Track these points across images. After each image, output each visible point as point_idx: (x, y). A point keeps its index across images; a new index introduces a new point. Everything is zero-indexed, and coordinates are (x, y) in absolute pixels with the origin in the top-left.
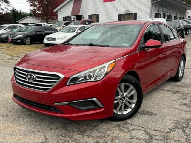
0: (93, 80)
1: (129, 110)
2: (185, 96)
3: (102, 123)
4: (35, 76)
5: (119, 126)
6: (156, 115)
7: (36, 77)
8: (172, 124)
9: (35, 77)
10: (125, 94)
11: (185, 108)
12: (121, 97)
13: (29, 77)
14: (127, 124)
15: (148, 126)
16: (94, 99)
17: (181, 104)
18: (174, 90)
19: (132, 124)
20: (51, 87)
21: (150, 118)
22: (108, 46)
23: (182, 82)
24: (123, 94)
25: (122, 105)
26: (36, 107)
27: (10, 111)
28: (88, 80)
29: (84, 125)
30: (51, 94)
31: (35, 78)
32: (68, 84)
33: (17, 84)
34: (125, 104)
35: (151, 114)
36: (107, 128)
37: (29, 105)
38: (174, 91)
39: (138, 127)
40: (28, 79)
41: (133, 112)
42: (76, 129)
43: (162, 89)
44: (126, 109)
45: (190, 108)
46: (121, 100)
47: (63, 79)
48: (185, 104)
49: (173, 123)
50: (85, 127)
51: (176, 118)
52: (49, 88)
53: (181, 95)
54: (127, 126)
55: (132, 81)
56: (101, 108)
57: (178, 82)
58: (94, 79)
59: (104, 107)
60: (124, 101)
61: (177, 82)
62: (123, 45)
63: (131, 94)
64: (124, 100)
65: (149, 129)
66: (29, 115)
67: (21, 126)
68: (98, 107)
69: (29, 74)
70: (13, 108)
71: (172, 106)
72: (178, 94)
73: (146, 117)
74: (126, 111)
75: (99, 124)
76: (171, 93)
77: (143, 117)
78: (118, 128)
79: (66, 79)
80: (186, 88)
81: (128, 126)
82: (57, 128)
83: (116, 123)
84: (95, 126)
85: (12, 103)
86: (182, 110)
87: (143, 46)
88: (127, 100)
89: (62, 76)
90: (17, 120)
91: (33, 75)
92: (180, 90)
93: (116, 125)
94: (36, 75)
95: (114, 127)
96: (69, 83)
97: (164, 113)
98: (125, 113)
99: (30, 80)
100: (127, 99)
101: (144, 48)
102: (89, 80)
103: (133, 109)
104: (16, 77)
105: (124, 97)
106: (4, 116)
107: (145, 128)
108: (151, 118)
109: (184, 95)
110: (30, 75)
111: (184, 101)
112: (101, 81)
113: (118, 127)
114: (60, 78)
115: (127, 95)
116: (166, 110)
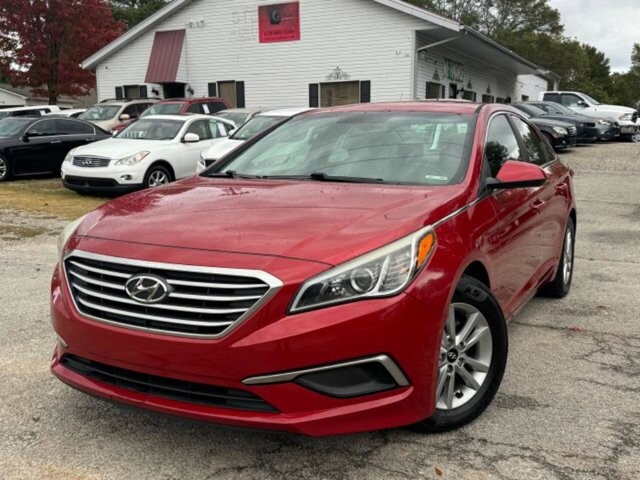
0: (375, 292)
1: (469, 394)
2: (603, 341)
3: (386, 442)
4: (166, 283)
5: (448, 448)
6: (547, 406)
7: (170, 287)
8: (609, 431)
9: (166, 290)
10: (458, 339)
11: (621, 380)
12: (445, 351)
13: (141, 288)
14: (469, 440)
15: (539, 443)
16: (382, 358)
17: (604, 367)
18: (562, 325)
19: (485, 441)
20: (234, 320)
21: (534, 418)
22: (379, 182)
23: (571, 300)
24: (452, 341)
25: (448, 378)
26: (167, 397)
27: (36, 420)
28: (359, 293)
29: (328, 452)
30: (234, 345)
31: (168, 293)
32: (293, 309)
33: (85, 317)
34: (457, 375)
35: (529, 403)
36: (408, 457)
37: (131, 389)
38: (563, 329)
39: (509, 449)
40: (136, 296)
41: (480, 401)
42: (305, 466)
43: (523, 324)
44: (459, 391)
45: (635, 378)
46: (446, 360)
47: (278, 290)
48: (616, 369)
49: (609, 428)
50: (334, 458)
51: (611, 412)
52: (226, 326)
53: (590, 340)
54: (470, 447)
55: (478, 295)
56: (402, 389)
57: (561, 301)
58: (380, 290)
59: (411, 384)
60: (454, 364)
61: (557, 301)
62: (427, 177)
63: (472, 340)
64: (453, 361)
65: (547, 451)
66: (114, 429)
67: (101, 468)
68: (393, 386)
69: (142, 278)
70: (41, 406)
71: (580, 376)
72: (578, 336)
73: (520, 415)
74: (459, 396)
75: (376, 447)
76: (556, 334)
77: (508, 414)
78: (448, 455)
79: (289, 291)
80: (593, 319)
81: (476, 446)
82: (240, 469)
83: (431, 440)
84: (366, 454)
85: (28, 388)
86: (617, 388)
87: (490, 180)
88: (462, 359)
89: (274, 282)
90: (77, 448)
91: (159, 282)
92: (580, 322)
93: (437, 447)
94: (170, 281)
95: (432, 453)
96: (298, 306)
97: (567, 398)
98: (457, 403)
99: (146, 298)
100: (464, 356)
101: (492, 187)
102: (361, 293)
103: (480, 390)
104: (76, 292)
105: (454, 351)
106: (21, 438)
107: (532, 450)
108: (536, 415)
109: (600, 337)
110: (145, 280)
111: (608, 359)
112: (403, 295)
113: (446, 452)
114: (268, 287)
115: (462, 343)
116: (568, 390)
